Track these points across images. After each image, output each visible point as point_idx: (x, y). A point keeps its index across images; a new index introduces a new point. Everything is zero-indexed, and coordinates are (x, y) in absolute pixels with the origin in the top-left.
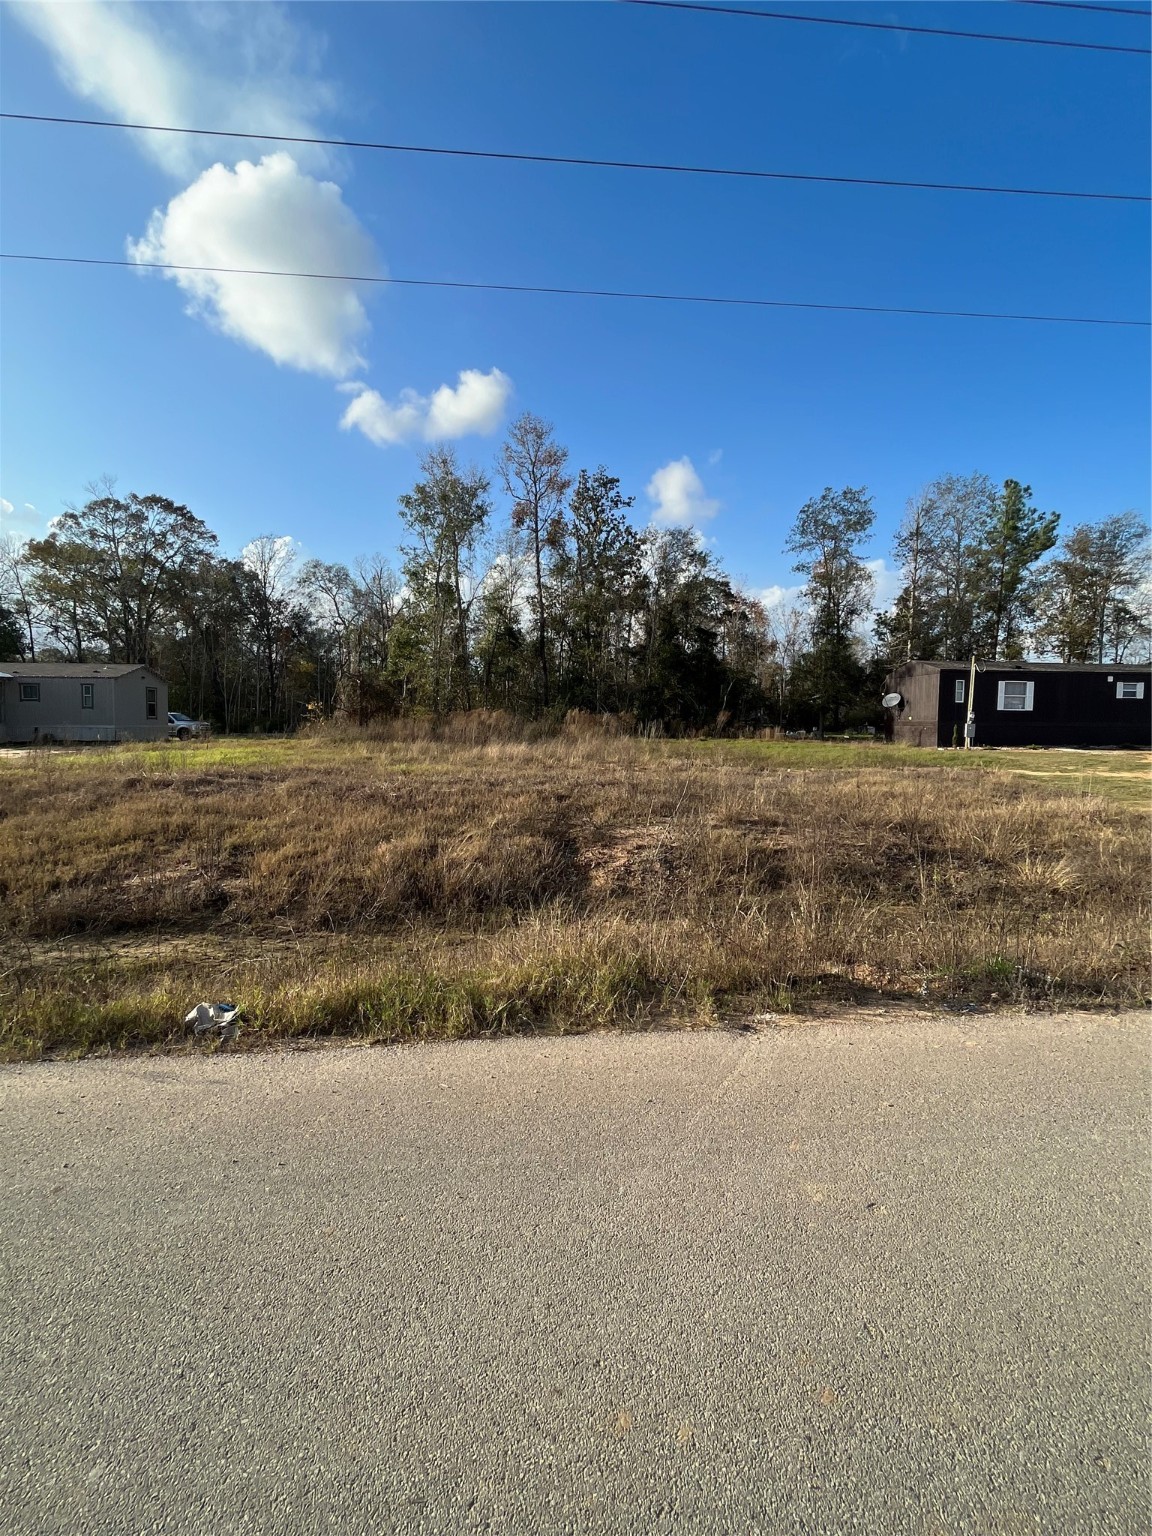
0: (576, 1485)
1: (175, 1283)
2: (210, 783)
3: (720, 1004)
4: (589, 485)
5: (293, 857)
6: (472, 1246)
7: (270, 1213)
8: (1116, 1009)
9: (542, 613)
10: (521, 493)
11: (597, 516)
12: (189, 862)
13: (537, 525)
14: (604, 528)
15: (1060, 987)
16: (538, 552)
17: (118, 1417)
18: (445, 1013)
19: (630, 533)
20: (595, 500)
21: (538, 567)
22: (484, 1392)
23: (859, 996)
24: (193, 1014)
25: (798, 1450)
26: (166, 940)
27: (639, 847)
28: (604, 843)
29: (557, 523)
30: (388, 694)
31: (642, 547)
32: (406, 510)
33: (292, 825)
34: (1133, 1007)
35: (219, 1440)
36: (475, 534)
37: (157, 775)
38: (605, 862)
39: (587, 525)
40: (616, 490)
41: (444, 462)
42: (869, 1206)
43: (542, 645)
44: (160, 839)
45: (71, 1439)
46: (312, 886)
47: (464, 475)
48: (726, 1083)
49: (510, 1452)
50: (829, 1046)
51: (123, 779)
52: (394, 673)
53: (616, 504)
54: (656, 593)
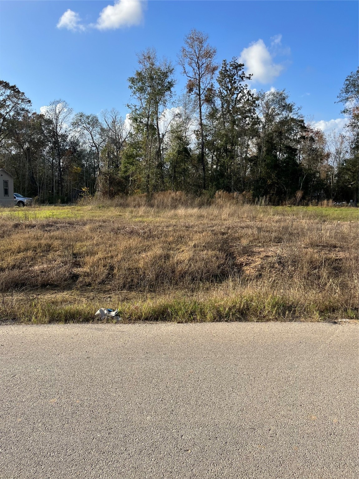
4: (227, 69)
5: (103, 259)
9: (202, 139)
10: (191, 74)
11: (232, 85)
12: (55, 260)
13: (200, 91)
14: (236, 92)
16: (200, 106)
19: (250, 95)
20: (231, 76)
21: (201, 114)
24: (98, 312)
27: (267, 257)
28: (248, 254)
29: (210, 90)
30: (123, 183)
31: (257, 102)
32: (132, 85)
36: (167, 97)
37: (26, 222)
38: (250, 263)
39: (226, 90)
40: (242, 70)
41: (149, 58)
43: (202, 157)
47: (160, 64)
51: (12, 223)
52: (125, 172)
53: (242, 78)
54: (264, 127)
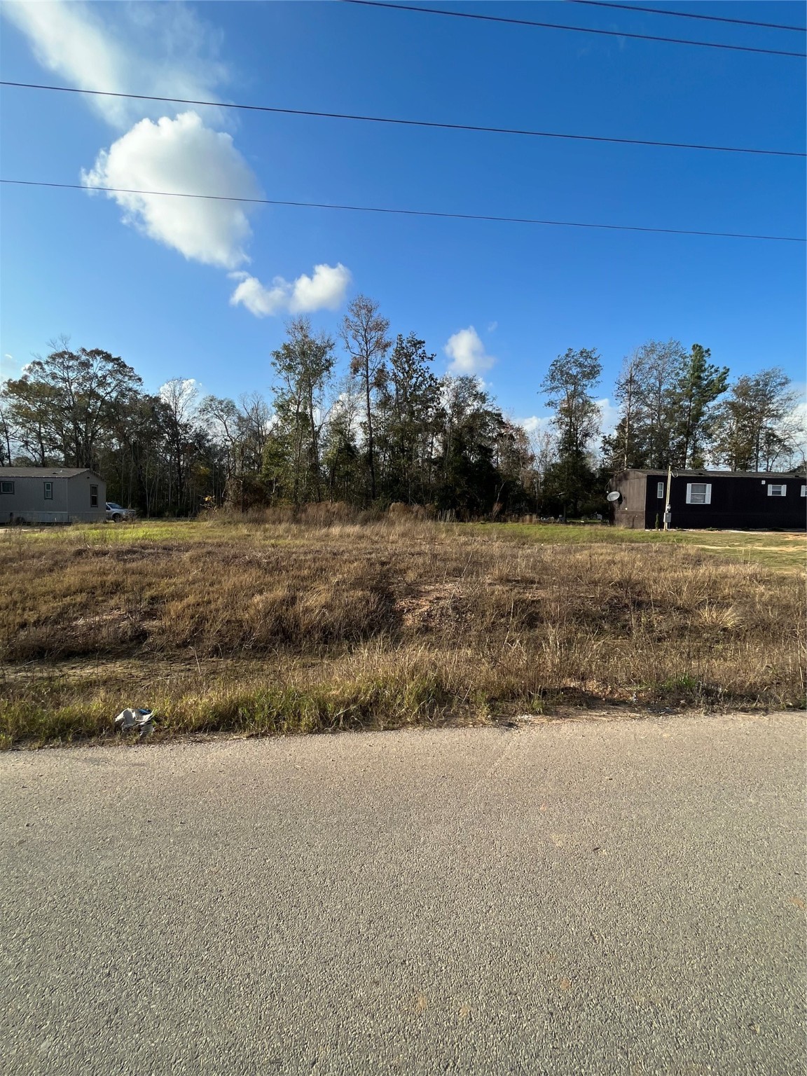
0: (387, 1049)
1: (105, 908)
2: (135, 552)
3: (493, 708)
4: (404, 345)
5: (194, 605)
6: (317, 880)
7: (173, 858)
8: (766, 711)
9: (371, 434)
10: (357, 350)
11: (409, 366)
12: (119, 608)
13: (367, 373)
14: (415, 375)
15: (728, 696)
16: (368, 392)
17: (62, 1004)
18: (299, 715)
19: (433, 379)
20: (408, 356)
21: (368, 402)
22: (324, 984)
23: (589, 702)
24: (121, 716)
25: (544, 1022)
26: (103, 664)
27: (438, 598)
28: (413, 595)
29: (381, 371)
30: (262, 490)
31: (441, 389)
32: (276, 361)
33: (194, 582)
34: (777, 709)
35: (135, 1019)
36: (324, 379)
37: (97, 547)
38: (414, 609)
39: (403, 373)
40: (423, 349)
41: (302, 328)
42: (595, 849)
43: (370, 457)
44: (99, 592)
45: (28, 1020)
46: (207, 626)
47: (316, 337)
48: (496, 764)
49: (341, 1026)
50: (568, 738)
51: (73, 549)
52: (267, 475)
53: (423, 358)
54: (450, 420)
